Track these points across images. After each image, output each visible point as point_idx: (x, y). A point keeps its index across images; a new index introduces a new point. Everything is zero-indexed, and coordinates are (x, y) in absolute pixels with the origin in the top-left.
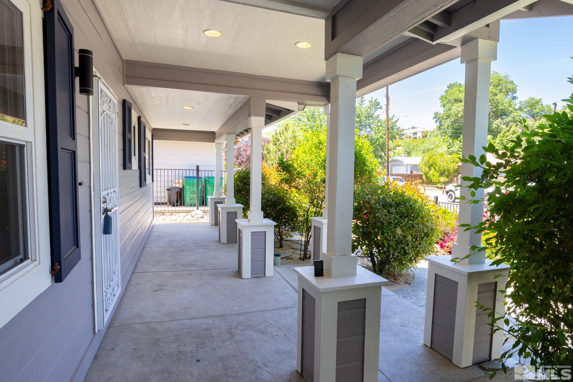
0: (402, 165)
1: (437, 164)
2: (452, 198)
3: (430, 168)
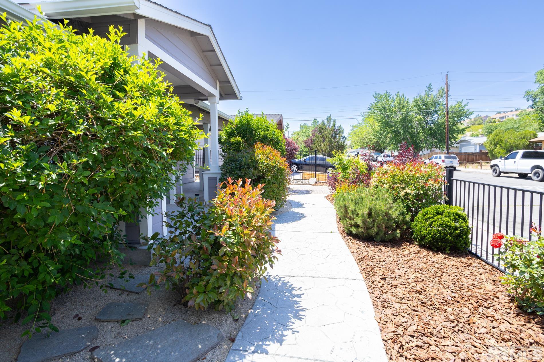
0: (470, 145)
1: (504, 141)
2: (496, 173)
3: (495, 145)
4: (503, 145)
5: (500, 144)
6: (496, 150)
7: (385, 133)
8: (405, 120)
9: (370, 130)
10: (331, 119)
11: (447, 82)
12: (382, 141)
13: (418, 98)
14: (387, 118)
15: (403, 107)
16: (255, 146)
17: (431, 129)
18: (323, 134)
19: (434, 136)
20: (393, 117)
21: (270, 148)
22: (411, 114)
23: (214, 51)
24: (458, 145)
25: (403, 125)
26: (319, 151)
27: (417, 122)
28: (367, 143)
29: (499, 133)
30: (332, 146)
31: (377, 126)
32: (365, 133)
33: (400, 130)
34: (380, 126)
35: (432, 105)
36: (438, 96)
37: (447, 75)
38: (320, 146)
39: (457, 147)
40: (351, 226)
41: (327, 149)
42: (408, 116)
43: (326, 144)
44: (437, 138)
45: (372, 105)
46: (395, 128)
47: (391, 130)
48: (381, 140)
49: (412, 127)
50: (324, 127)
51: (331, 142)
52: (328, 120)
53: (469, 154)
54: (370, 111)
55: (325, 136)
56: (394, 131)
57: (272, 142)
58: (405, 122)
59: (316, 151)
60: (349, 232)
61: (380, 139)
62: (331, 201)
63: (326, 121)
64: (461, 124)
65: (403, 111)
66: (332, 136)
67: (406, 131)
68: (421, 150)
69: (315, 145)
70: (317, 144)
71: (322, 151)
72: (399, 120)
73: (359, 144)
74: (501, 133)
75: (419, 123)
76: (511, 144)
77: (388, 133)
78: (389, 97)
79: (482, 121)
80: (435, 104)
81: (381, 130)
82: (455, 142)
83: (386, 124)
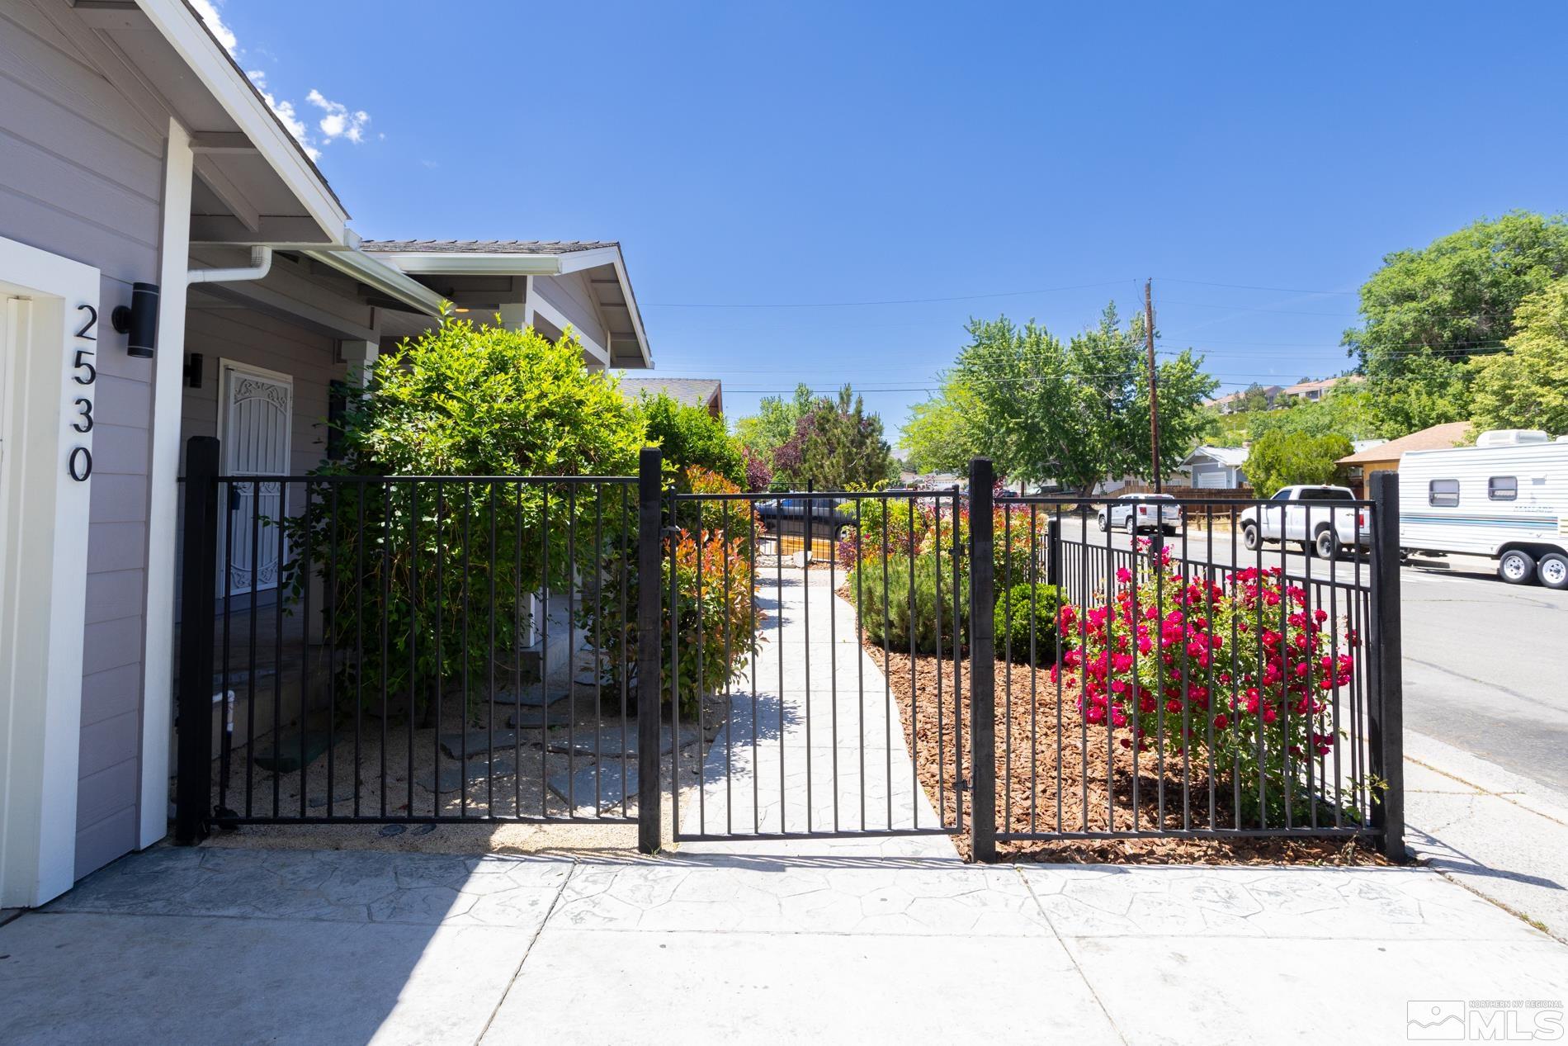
0: (1215, 469)
1: (1284, 461)
2: (1252, 541)
3: (1268, 470)
4: (1284, 471)
5: (1278, 467)
6: (1269, 483)
7: (1003, 430)
8: (1053, 397)
9: (962, 422)
10: (849, 396)
11: (1149, 304)
12: (995, 454)
13: (1084, 339)
14: (1005, 390)
15: (1047, 361)
16: (688, 473)
17: (1119, 424)
18: (829, 434)
19: (1128, 443)
20: (1022, 387)
21: (719, 478)
22: (1068, 379)
23: (617, 281)
24: (1189, 469)
25: (1048, 411)
26: (817, 482)
27: (1083, 404)
28: (955, 457)
29: (1275, 440)
30: (852, 468)
31: (980, 411)
32: (948, 429)
33: (1042, 424)
34: (987, 412)
35: (1121, 360)
36: (1133, 339)
37: (1149, 286)
38: (822, 466)
39: (1185, 473)
40: (879, 625)
41: (840, 476)
42: (1060, 387)
43: (838, 462)
44: (1135, 447)
45: (966, 351)
46: (1027, 419)
47: (1016, 423)
48: (992, 450)
49: (1072, 416)
50: (831, 417)
51: (849, 458)
52: (842, 398)
53: (1211, 492)
54: (961, 367)
55: (834, 441)
56: (1024, 427)
57: (718, 464)
58: (1052, 404)
59: (810, 481)
60: (876, 640)
61: (989, 448)
62: (847, 599)
63: (836, 400)
64: (1194, 411)
65: (1047, 373)
66: (852, 442)
67: (1055, 427)
68: (1099, 480)
69: (807, 465)
70: (813, 463)
71: (827, 482)
72: (1036, 397)
73: (933, 460)
74: (1278, 441)
75: (1089, 407)
76: (1298, 468)
77: (1009, 431)
78: (1008, 331)
79: (1265, 402)
80: (1128, 357)
81: (991, 422)
82: (1181, 460)
83: (1004, 406)
